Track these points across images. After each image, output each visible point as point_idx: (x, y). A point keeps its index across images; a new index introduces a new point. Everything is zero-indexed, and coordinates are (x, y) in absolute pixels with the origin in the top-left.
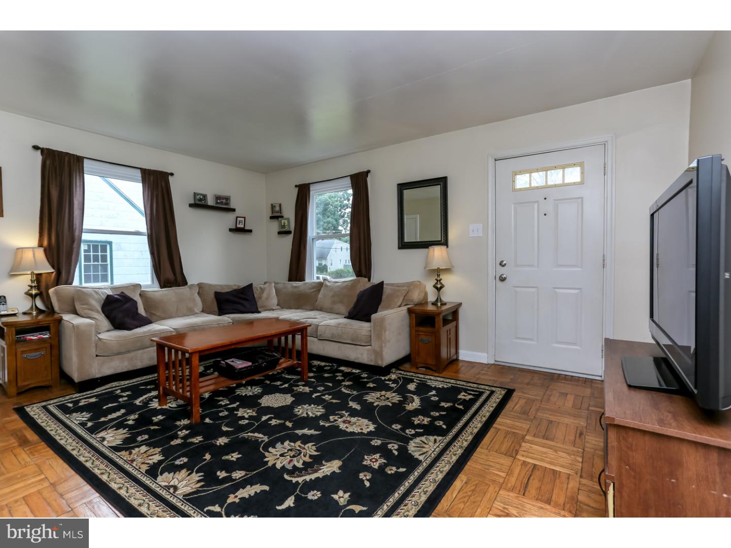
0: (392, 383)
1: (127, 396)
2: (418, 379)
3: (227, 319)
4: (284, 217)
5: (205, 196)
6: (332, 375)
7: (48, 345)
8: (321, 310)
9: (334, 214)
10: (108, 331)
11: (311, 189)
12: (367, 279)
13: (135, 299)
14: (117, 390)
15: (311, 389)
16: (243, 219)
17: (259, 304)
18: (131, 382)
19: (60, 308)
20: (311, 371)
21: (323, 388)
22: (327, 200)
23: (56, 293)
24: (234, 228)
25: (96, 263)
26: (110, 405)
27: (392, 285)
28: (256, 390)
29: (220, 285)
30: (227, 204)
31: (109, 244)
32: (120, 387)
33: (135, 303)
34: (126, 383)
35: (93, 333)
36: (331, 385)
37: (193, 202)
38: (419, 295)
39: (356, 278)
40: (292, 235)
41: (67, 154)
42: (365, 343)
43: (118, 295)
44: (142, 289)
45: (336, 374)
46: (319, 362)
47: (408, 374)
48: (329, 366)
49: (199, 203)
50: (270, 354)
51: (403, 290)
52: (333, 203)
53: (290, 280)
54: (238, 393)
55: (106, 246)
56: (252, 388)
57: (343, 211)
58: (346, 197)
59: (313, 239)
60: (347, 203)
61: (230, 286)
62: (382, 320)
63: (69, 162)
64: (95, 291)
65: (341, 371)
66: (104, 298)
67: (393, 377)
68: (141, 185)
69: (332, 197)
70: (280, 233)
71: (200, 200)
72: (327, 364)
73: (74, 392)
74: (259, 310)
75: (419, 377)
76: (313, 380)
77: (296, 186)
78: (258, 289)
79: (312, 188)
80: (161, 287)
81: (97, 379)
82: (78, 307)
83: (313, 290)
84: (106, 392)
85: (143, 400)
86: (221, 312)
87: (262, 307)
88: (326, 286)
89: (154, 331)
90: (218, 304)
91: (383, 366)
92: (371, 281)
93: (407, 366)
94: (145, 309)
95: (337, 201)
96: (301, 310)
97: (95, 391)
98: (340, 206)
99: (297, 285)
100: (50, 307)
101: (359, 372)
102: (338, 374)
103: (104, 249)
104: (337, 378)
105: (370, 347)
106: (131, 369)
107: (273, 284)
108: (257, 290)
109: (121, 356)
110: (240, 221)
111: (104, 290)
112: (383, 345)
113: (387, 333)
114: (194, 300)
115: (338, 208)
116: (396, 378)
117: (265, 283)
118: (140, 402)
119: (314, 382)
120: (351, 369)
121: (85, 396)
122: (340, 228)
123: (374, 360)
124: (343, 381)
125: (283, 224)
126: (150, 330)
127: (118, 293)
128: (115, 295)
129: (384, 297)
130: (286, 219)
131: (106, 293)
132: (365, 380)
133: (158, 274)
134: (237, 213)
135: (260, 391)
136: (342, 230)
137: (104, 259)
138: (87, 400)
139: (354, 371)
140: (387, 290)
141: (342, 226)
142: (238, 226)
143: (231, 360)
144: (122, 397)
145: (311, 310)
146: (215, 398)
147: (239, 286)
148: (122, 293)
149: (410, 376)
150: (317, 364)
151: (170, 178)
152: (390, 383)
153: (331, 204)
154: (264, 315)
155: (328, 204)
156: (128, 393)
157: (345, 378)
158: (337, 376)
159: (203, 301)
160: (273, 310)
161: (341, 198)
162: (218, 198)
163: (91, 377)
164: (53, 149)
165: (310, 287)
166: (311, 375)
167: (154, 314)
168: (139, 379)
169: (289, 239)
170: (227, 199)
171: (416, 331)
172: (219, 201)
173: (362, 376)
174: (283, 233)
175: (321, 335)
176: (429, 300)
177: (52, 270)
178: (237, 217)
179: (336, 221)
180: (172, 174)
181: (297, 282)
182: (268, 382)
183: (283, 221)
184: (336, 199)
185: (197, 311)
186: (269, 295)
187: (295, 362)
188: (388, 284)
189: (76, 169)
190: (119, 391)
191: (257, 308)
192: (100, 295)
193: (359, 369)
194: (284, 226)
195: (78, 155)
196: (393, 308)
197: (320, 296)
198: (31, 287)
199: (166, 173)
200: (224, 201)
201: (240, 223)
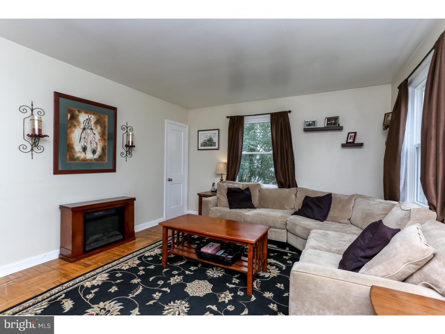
5: (315, 122)
15: (226, 302)
16: (354, 134)
24: (346, 143)
44: (262, 187)
49: (310, 128)
59: (417, 148)
71: (309, 125)
110: (351, 136)
114: (287, 199)
133: (277, 178)
134: (347, 130)
142: (349, 141)
162: (328, 120)
170: (336, 119)
180: (290, 112)
198: (221, 180)
199: (286, 112)
200: (334, 121)
201: (351, 138)
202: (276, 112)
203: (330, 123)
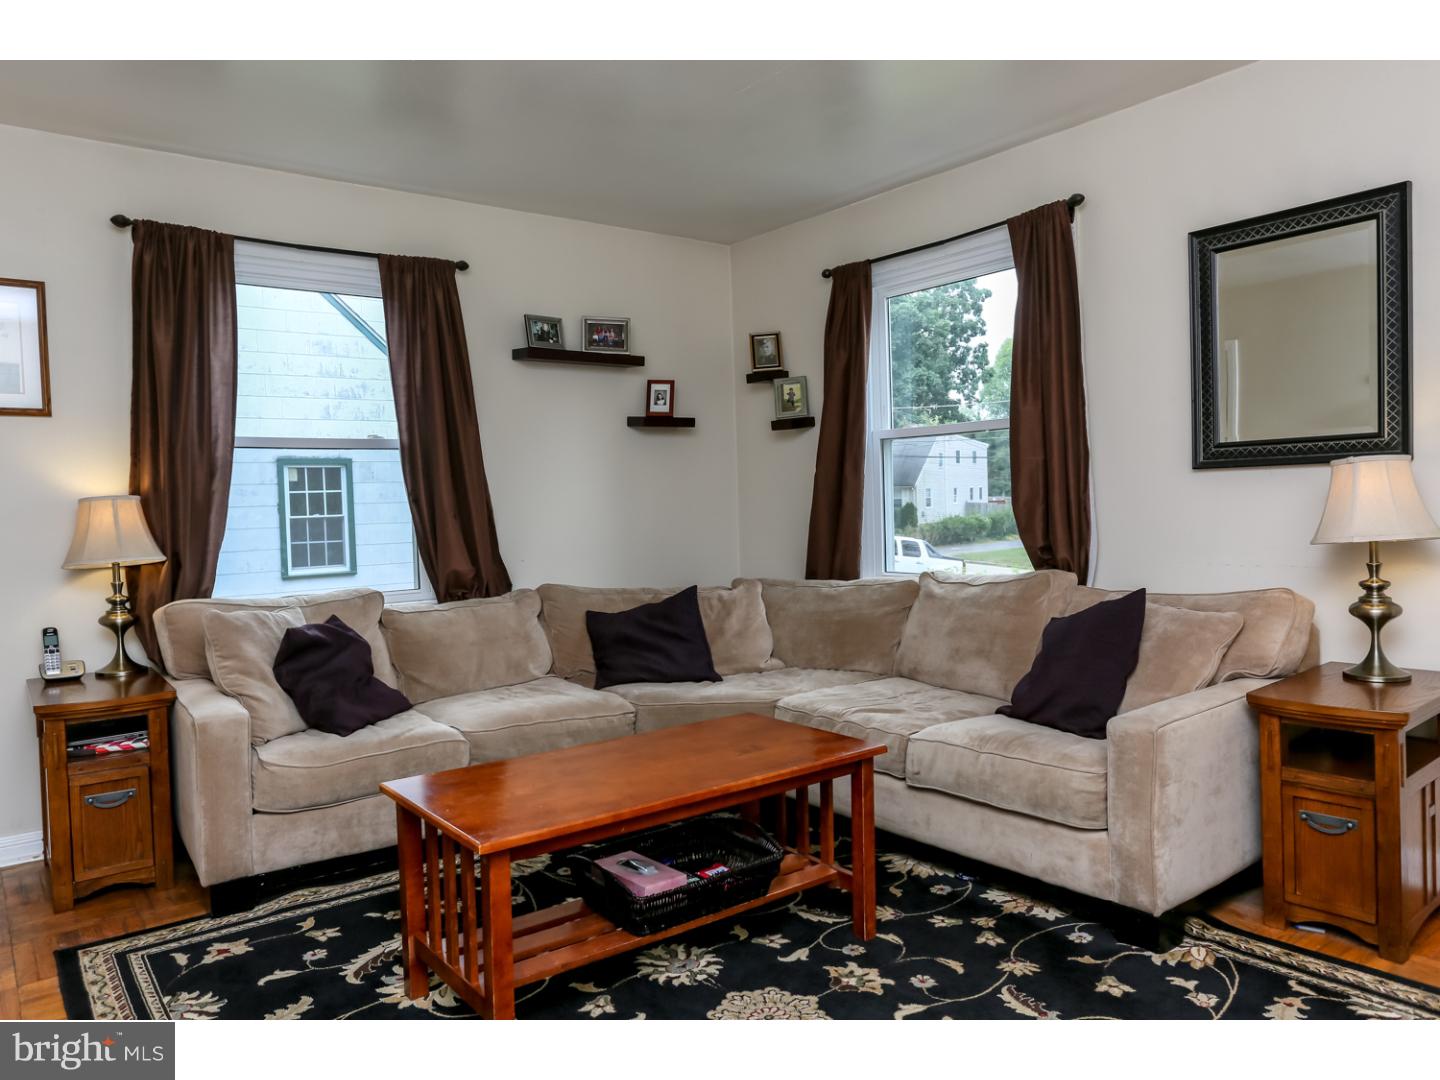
0: (1198, 989)
1: (329, 944)
2: (1305, 978)
3: (619, 700)
4: (790, 375)
5: (555, 324)
6: (960, 922)
7: (142, 771)
8: (912, 675)
9: (935, 355)
10: (291, 734)
11: (875, 279)
12: (1073, 577)
13: (366, 637)
14: (304, 918)
15: (891, 982)
16: (667, 387)
17: (717, 650)
18: (348, 890)
19: (177, 664)
20: (884, 899)
21: (930, 982)
22: (915, 315)
23: (169, 621)
24: (642, 414)
25: (317, 516)
26: (279, 975)
27: (1175, 600)
28: (703, 962)
29: (601, 592)
30: (619, 344)
31: (346, 465)
32: (315, 908)
33: (366, 648)
34: (333, 894)
35: (245, 744)
36: (958, 967)
37: (522, 344)
38: (1288, 639)
39: (1031, 569)
40: (815, 432)
41: (192, 230)
42: (1084, 818)
43: (317, 627)
44: (386, 606)
45: (975, 921)
46: (910, 863)
47: (1258, 948)
48: (945, 880)
50: (750, 839)
51: (1221, 621)
52: (931, 321)
53: (811, 574)
54: (645, 970)
55: (339, 469)
56: (689, 955)
57: (963, 344)
58: (970, 301)
59: (882, 440)
60: (974, 319)
61: (632, 592)
62: (1153, 742)
63: (197, 252)
64: (257, 618)
65: (992, 909)
66: (282, 636)
67: (1199, 956)
68: (380, 302)
69: (929, 305)
70: (777, 425)
71: (542, 336)
72: (941, 874)
73: (203, 913)
74: (718, 669)
75: (1306, 971)
76: (891, 938)
77: (826, 274)
78: (715, 602)
79: (877, 271)
80: (440, 600)
81: (258, 878)
82: (214, 663)
83: (887, 609)
84: (278, 923)
85: (364, 967)
86: (605, 676)
87: (727, 661)
88: (930, 596)
89: (412, 739)
90: (595, 648)
91: (1157, 913)
92: (1089, 584)
93: (1245, 910)
94: (393, 665)
95: (942, 316)
96: (848, 676)
97: (251, 915)
98: (953, 330)
99: (832, 591)
100: (156, 659)
101: (1058, 921)
102: (982, 921)
103: (334, 479)
104: (980, 940)
105: (1103, 835)
106: (347, 851)
107: (760, 589)
108: (711, 607)
109: (316, 814)
110: (658, 393)
111: (283, 613)
112: (1156, 834)
113: (1172, 789)
114: (527, 638)
115: (945, 337)
116: (1210, 962)
117: (736, 584)
118: (356, 974)
119: (898, 948)
120: (1029, 904)
121: (224, 932)
122: (953, 395)
123: (1118, 885)
124: (1001, 953)
125: (786, 397)
126: (396, 737)
127: (321, 621)
128: (309, 627)
129: (1147, 647)
130: (796, 381)
131: (288, 622)
132: (1087, 960)
133: (431, 562)
134: (653, 369)
135: (713, 970)
136: (959, 402)
137: (335, 504)
138: (225, 946)
139: (1039, 911)
140: (1158, 622)
141: (959, 390)
142: (654, 409)
143: (623, 857)
144: (314, 944)
145: (883, 675)
146: (573, 985)
147: (656, 593)
148: (334, 619)
149: (1266, 959)
150: (904, 870)
151: (459, 277)
152: (1191, 985)
153: (924, 325)
154: (729, 689)
155: (917, 326)
156: (332, 933)
157: (1010, 942)
158: (979, 930)
159: (555, 641)
160: (760, 671)
161: (954, 306)
162: (592, 327)
163: (241, 873)
164: (160, 222)
165: (875, 597)
166: (887, 914)
167: (418, 681)
168: (369, 882)
169: (806, 446)
170: (621, 328)
171: (1284, 783)
172: (596, 337)
173: (1073, 937)
174: (789, 424)
175: (918, 773)
176: (1324, 660)
177: (160, 557)
178: (650, 383)
179: (942, 374)
180: (463, 266)
181: (834, 582)
182: (743, 935)
183: (786, 388)
184: (940, 309)
185: (537, 673)
186: (747, 620)
187: (833, 871)
188: (1159, 598)
189: (215, 273)
190: (310, 923)
191: (710, 665)
192: (270, 628)
193: (1059, 907)
194: (791, 402)
195: (219, 232)
196: (1186, 691)
197: (911, 628)
198: (114, 603)
199: (448, 263)
200: (613, 334)
201: (658, 399)
202: (405, 256)
203: (600, 341)
